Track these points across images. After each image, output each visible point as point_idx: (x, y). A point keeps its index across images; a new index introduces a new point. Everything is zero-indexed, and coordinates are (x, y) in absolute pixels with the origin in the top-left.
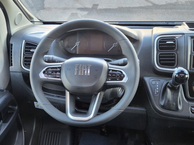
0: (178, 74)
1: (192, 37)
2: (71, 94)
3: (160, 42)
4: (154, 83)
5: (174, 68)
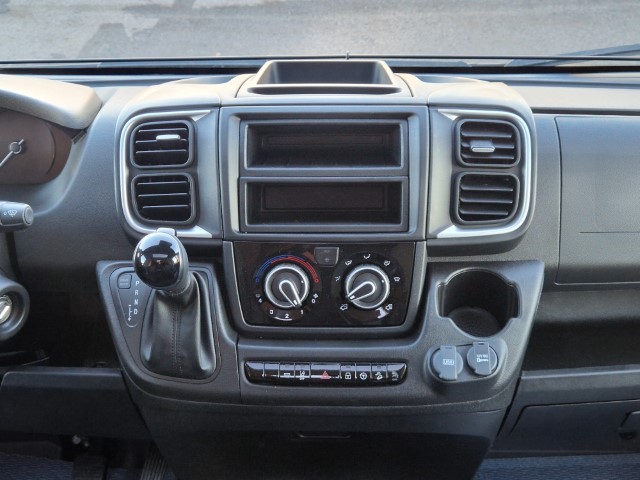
1: (244, 116)
3: (138, 136)
4: (124, 281)
5: (190, 226)
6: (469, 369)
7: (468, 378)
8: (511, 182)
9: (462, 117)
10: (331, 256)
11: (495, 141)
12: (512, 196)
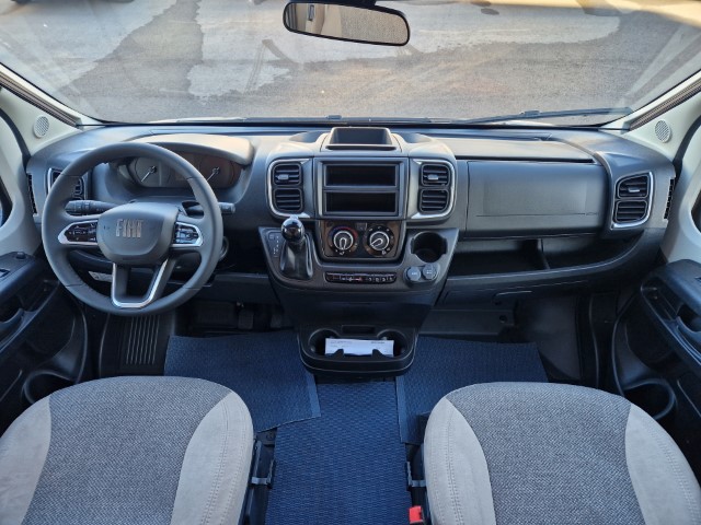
0: (287, 227)
1: (324, 162)
2: (119, 266)
4: (272, 236)
5: (300, 213)
6: (423, 277)
7: (422, 281)
8: (445, 193)
9: (423, 163)
10: (363, 227)
11: (438, 174)
12: (445, 200)
